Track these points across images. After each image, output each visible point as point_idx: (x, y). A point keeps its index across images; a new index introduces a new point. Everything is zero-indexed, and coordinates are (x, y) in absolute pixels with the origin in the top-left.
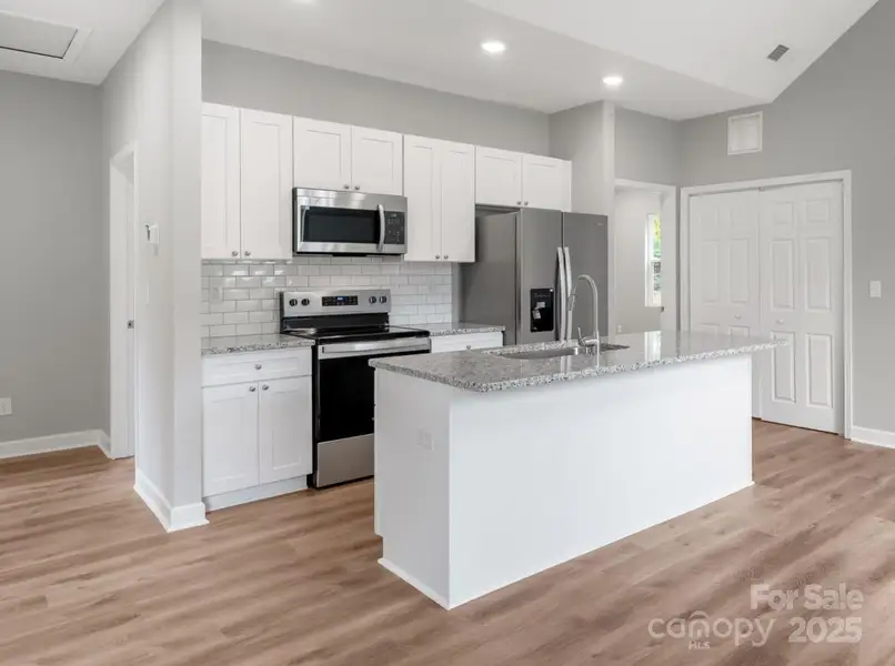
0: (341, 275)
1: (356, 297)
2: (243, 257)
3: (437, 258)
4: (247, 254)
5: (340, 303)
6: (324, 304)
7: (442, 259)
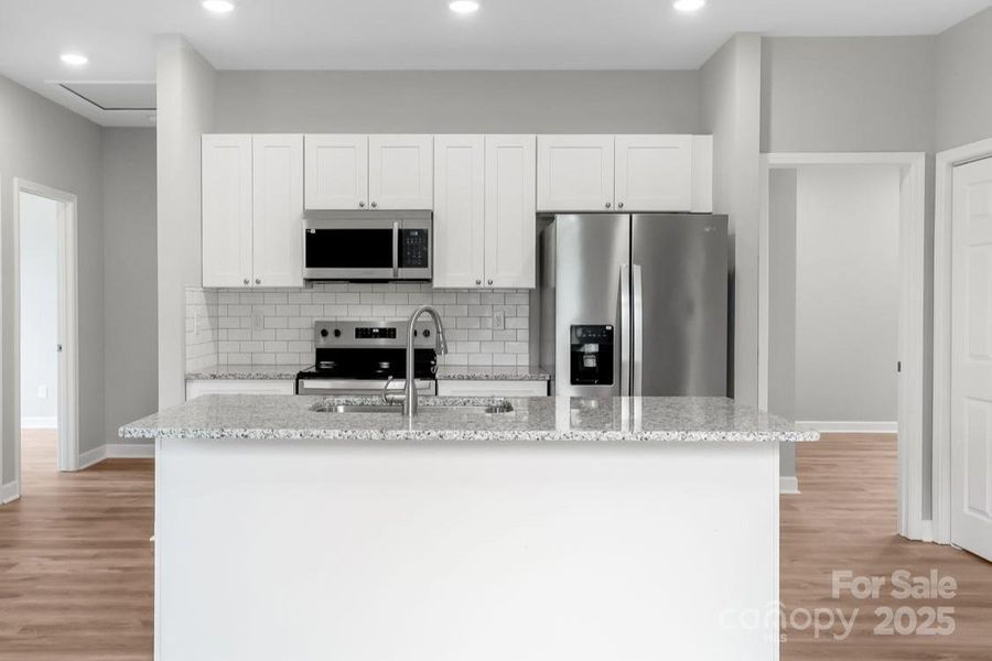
0: (384, 304)
1: (394, 330)
2: (255, 285)
3: (479, 283)
4: (258, 282)
5: (376, 336)
6: (357, 336)
7: (484, 284)
